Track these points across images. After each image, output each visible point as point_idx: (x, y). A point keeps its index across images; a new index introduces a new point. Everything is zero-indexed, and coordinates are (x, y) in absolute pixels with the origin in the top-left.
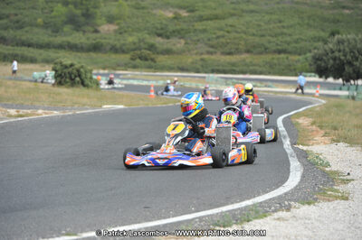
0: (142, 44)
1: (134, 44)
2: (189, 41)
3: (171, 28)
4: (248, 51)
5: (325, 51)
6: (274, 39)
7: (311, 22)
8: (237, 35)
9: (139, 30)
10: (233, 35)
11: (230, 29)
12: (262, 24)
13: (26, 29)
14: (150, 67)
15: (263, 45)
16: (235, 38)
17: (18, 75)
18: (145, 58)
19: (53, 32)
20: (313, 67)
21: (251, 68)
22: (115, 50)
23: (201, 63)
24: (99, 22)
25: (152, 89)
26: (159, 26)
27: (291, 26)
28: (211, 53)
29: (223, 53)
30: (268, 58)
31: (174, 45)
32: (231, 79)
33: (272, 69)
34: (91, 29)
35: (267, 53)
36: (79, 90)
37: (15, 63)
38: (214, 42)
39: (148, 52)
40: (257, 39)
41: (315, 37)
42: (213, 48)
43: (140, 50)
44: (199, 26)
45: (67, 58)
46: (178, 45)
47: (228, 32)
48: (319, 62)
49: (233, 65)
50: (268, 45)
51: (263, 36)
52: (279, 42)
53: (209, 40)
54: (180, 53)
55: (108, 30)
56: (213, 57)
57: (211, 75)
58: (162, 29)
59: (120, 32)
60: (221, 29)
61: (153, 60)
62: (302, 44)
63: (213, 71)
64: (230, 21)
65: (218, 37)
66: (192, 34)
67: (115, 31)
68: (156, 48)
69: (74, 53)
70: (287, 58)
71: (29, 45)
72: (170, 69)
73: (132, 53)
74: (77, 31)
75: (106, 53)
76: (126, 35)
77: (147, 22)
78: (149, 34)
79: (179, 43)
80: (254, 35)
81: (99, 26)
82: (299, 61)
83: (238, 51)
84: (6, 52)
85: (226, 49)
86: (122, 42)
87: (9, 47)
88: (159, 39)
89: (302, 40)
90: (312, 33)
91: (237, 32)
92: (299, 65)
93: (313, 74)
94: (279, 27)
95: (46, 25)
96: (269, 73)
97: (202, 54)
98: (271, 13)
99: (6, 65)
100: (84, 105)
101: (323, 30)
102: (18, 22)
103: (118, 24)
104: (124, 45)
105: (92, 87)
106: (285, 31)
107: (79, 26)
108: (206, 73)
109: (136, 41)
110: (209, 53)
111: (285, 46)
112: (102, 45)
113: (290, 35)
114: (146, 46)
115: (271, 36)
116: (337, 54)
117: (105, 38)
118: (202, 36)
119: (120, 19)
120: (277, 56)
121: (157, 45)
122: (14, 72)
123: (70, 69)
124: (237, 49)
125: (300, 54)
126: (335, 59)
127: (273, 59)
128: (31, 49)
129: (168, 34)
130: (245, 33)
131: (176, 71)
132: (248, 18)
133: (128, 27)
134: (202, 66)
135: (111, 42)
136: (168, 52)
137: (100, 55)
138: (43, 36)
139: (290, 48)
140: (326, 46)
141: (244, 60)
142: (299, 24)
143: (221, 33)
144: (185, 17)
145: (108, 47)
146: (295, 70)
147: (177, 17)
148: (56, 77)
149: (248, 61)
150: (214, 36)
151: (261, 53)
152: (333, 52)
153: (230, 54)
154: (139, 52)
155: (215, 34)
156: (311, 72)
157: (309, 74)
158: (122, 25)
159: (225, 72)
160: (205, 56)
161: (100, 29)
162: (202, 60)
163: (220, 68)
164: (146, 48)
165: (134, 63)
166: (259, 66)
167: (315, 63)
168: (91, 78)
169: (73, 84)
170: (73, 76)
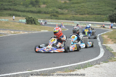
0: (54, 11)
1: (52, 11)
2: (69, 10)
3: (63, 6)
4: (88, 14)
5: (113, 14)
6: (96, 10)
7: (109, 5)
8: (85, 9)
9: (53, 7)
10: (83, 8)
11: (82, 7)
12: (93, 5)
13: (18, 6)
14: (56, 19)
16: (84, 10)
17: (15, 20)
18: (55, 16)
19: (26, 7)
20: (109, 19)
21: (89, 19)
22: (45, 13)
24: (40, 4)
25: (57, 25)
26: (59, 5)
27: (102, 6)
28: (76, 14)
29: (80, 15)
30: (94, 16)
31: (64, 11)
32: (82, 23)
34: (38, 6)
36: (34, 26)
37: (14, 17)
38: (77, 11)
39: (56, 14)
40: (91, 10)
41: (110, 10)
42: (77, 13)
43: (53, 13)
44: (72, 5)
45: (30, 15)
46: (66, 12)
47: (82, 8)
48: (111, 18)
49: (83, 18)
50: (94, 12)
51: (93, 9)
52: (98, 11)
53: (75, 10)
54: (66, 14)
55: (43, 7)
56: (77, 16)
57: (76, 21)
58: (60, 6)
59: (47, 7)
60: (79, 7)
61: (57, 16)
62: (105, 12)
63: (77, 20)
64: (82, 4)
65: (78, 9)
66: (70, 8)
67: (46, 7)
68: (58, 13)
69: (32, 14)
70: (101, 16)
71: (18, 11)
72: (63, 19)
73: (51, 14)
74: (34, 6)
75: (42, 14)
77: (56, 4)
78: (56, 8)
79: (66, 11)
80: (90, 9)
81: (40, 5)
82: (104, 17)
83: (85, 14)
84: (11, 13)
85: (81, 13)
86: (48, 10)
87: (12, 12)
88: (60, 10)
89: (106, 10)
91: (84, 8)
93: (109, 22)
94: (98, 6)
95: (23, 5)
96: (95, 21)
97: (73, 15)
98: (96, 2)
99: (11, 17)
100: (35, 30)
101: (112, 7)
102: (15, 3)
103: (47, 5)
104: (48, 11)
105: (38, 25)
106: (100, 7)
107: (34, 5)
108: (74, 20)
109: (52, 10)
110: (75, 14)
111: (100, 12)
112: (41, 11)
113: (102, 9)
115: (95, 9)
117: (42, 9)
118: (73, 9)
119: (47, 3)
120: (97, 16)
121: (59, 12)
122: (14, 19)
123: (31, 19)
125: (105, 15)
128: (19, 12)
129: (62, 8)
130: (87, 8)
131: (65, 20)
132: (88, 3)
133: (50, 6)
134: (73, 18)
135: (44, 10)
136: (62, 14)
138: (23, 8)
139: (101, 13)
140: (113, 13)
141: (87, 17)
142: (105, 5)
143: (79, 8)
144: (68, 3)
145: (43, 12)
146: (103, 20)
147: (65, 3)
148: (26, 21)
150: (77, 9)
151: (92, 15)
152: (115, 15)
153: (82, 15)
155: (77, 8)
156: (108, 21)
157: (107, 21)
158: (48, 5)
159: (80, 20)
160: (74, 15)
161: (41, 6)
162: (73, 16)
163: (79, 19)
164: (55, 13)
165: (51, 17)
166: (91, 19)
167: (110, 18)
168: (37, 22)
169: (32, 24)
170: (32, 21)
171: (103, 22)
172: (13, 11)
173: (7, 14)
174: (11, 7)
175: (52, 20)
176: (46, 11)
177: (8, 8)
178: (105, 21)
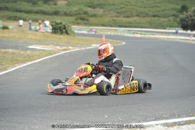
1: (77, 11)
2: (105, 10)
3: (96, 3)
4: (137, 16)
5: (187, 16)
6: (152, 9)
8: (131, 7)
9: (79, 4)
10: (129, 7)
11: (127, 3)
13: (19, 2)
14: (86, 24)
15: (145, 12)
18: (83, 19)
19: (33, 4)
21: (140, 25)
22: (66, 14)
23: (113, 22)
26: (89, 2)
27: (160, 2)
28: (118, 17)
29: (124, 17)
30: (149, 19)
32: (132, 30)
33: (151, 25)
34: (53, 3)
35: (148, 17)
38: (120, 10)
39: (84, 16)
40: (142, 10)
42: (119, 14)
43: (80, 14)
46: (100, 12)
47: (127, 5)
49: (130, 23)
50: (148, 12)
51: (145, 7)
52: (154, 11)
53: (116, 9)
54: (101, 16)
55: (62, 4)
56: (119, 19)
57: (121, 29)
58: (91, 3)
59: (68, 5)
61: (87, 20)
62: (166, 12)
63: (120, 26)
65: (121, 8)
66: (107, 6)
67: (66, 4)
68: (88, 14)
69: (45, 16)
70: (159, 20)
71: (21, 12)
72: (97, 25)
73: (77, 16)
74: (46, 3)
75: (61, 15)
76: (72, 6)
78: (84, 6)
80: (140, 7)
81: (57, 1)
82: (164, 21)
83: (132, 16)
84: (11, 15)
85: (126, 15)
86: (70, 10)
87: (10, 12)
89: (166, 10)
90: (171, 6)
91: (131, 5)
92: (165, 24)
94: (154, 3)
96: (149, 28)
97: (112, 17)
99: (11, 22)
101: (177, 4)
104: (71, 12)
106: (157, 5)
107: (47, 1)
108: (116, 27)
109: (78, 9)
110: (116, 16)
111: (157, 13)
112: (59, 12)
113: (160, 7)
114: (82, 12)
115: (149, 7)
116: (193, 18)
117: (61, 8)
118: (112, 7)
120: (153, 18)
121: (89, 12)
123: (60, 25)
124: (131, 14)
125: (165, 18)
126: (192, 20)
127: (151, 20)
128: (22, 14)
129: (94, 6)
130: (135, 5)
131: (100, 26)
133: (73, 2)
134: (113, 23)
135: (65, 10)
136: (94, 16)
137: (59, 17)
138: (27, 7)
139: (160, 14)
141: (136, 21)
143: (122, 6)
145: (63, 13)
146: (163, 26)
149: (138, 21)
150: (119, 7)
151: (144, 17)
152: (191, 17)
153: (127, 17)
154: (80, 16)
155: (119, 6)
156: (175, 27)
157: (172, 28)
158: (70, 1)
160: (114, 18)
161: (58, 3)
162: (113, 20)
163: (123, 25)
164: (83, 14)
165: (77, 21)
166: (144, 24)
167: (181, 22)
168: (71, 30)
169: (62, 33)
170: (61, 29)
171: (165, 29)
172: (12, 12)
173: (4, 17)
174: (7, 5)
175: (80, 27)
176: (67, 10)
177: (3, 6)
178: (168, 28)
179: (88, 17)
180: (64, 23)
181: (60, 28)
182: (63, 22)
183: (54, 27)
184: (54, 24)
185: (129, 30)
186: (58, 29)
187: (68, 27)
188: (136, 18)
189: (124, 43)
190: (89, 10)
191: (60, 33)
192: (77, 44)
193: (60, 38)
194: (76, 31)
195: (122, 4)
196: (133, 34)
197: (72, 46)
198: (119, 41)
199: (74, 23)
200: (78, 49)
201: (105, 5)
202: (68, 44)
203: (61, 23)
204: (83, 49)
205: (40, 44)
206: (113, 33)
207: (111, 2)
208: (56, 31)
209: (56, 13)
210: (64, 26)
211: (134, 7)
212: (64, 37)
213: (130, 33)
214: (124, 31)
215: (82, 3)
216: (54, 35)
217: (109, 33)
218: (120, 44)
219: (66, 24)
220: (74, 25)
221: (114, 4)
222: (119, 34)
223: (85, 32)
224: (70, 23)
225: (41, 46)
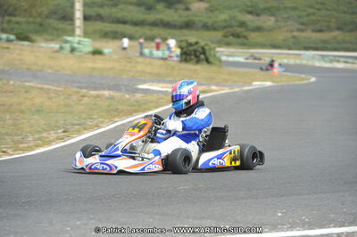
0: (234, 23)
1: (225, 21)
2: (279, 18)
3: (262, 6)
4: (339, 29)
9: (230, 8)
10: (324, 12)
11: (319, 6)
13: (121, 6)
14: (243, 45)
15: (354, 22)
16: (326, 16)
18: (237, 35)
19: (147, 9)
21: (344, 45)
22: (206, 27)
23: (293, 40)
26: (249, 4)
28: (302, 31)
29: (314, 31)
31: (265, 22)
32: (328, 56)
34: (183, 7)
38: (306, 19)
39: (239, 30)
40: (348, 17)
42: (304, 25)
43: (231, 26)
46: (269, 23)
47: (319, 9)
49: (325, 42)
51: (354, 13)
53: (299, 17)
54: (271, 30)
55: (199, 8)
56: (304, 34)
57: (307, 52)
58: (252, 6)
59: (211, 10)
61: (245, 37)
63: (307, 48)
65: (308, 15)
66: (282, 11)
67: (206, 9)
68: (247, 26)
69: (168, 31)
71: (125, 23)
72: (263, 46)
73: (225, 31)
75: (197, 30)
76: (217, 12)
78: (240, 11)
79: (269, 20)
81: (190, 3)
83: (329, 29)
85: (318, 27)
86: (215, 19)
87: (106, 24)
91: (328, 10)
97: (292, 31)
99: (108, 42)
103: (209, 2)
104: (215, 22)
105: (215, 64)
107: (172, 4)
109: (227, 18)
110: (299, 30)
112: (194, 23)
114: (237, 23)
117: (196, 16)
118: (293, 13)
121: (249, 23)
122: (125, 49)
124: (328, 27)
128: (127, 27)
129: (259, 11)
130: (335, 10)
133: (220, 5)
134: (294, 43)
135: (204, 19)
136: (258, 29)
137: (193, 32)
138: (136, 13)
141: (336, 38)
143: (311, 11)
145: (201, 25)
149: (340, 38)
150: (304, 13)
151: (351, 31)
153: (320, 31)
154: (231, 30)
155: (304, 11)
158: (213, 3)
160: (296, 34)
161: (191, 6)
162: (294, 37)
163: (312, 45)
164: (237, 26)
165: (227, 40)
166: (351, 43)
168: (215, 56)
169: (198, 61)
170: (198, 54)
172: (109, 23)
173: (94, 32)
175: (232, 50)
176: (208, 20)
177: (93, 14)
179: (246, 31)
180: (202, 43)
181: (195, 51)
182: (200, 40)
183: (185, 50)
184: (184, 44)
185: (323, 56)
186: (192, 54)
187: (210, 49)
188: (336, 33)
189: (313, 79)
190: (248, 18)
191: (194, 61)
192: (227, 81)
193: (195, 71)
194: (224, 58)
195: (311, 7)
196: (331, 61)
197: (217, 85)
198: (303, 76)
199: (220, 44)
200: (226, 90)
201: (278, 9)
202: (210, 81)
203: (197, 43)
204: (237, 90)
205: (159, 82)
206: (291, 61)
207: (289, 4)
208: (188, 57)
209: (188, 25)
210: (203, 48)
211: (333, 12)
212: (202, 69)
213: (326, 62)
214: (313, 58)
215: (236, 7)
216: (184, 65)
217: (285, 61)
218: (306, 82)
219: (206, 45)
220: (220, 47)
221: (295, 9)
222: (304, 62)
223: (241, 59)
224: (213, 42)
225: (161, 85)
